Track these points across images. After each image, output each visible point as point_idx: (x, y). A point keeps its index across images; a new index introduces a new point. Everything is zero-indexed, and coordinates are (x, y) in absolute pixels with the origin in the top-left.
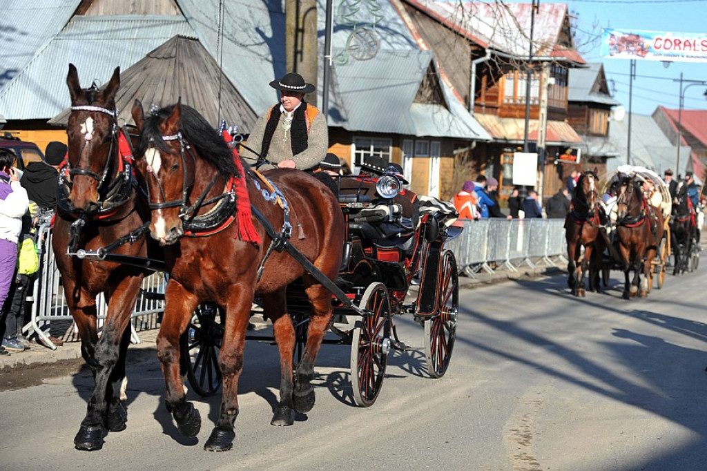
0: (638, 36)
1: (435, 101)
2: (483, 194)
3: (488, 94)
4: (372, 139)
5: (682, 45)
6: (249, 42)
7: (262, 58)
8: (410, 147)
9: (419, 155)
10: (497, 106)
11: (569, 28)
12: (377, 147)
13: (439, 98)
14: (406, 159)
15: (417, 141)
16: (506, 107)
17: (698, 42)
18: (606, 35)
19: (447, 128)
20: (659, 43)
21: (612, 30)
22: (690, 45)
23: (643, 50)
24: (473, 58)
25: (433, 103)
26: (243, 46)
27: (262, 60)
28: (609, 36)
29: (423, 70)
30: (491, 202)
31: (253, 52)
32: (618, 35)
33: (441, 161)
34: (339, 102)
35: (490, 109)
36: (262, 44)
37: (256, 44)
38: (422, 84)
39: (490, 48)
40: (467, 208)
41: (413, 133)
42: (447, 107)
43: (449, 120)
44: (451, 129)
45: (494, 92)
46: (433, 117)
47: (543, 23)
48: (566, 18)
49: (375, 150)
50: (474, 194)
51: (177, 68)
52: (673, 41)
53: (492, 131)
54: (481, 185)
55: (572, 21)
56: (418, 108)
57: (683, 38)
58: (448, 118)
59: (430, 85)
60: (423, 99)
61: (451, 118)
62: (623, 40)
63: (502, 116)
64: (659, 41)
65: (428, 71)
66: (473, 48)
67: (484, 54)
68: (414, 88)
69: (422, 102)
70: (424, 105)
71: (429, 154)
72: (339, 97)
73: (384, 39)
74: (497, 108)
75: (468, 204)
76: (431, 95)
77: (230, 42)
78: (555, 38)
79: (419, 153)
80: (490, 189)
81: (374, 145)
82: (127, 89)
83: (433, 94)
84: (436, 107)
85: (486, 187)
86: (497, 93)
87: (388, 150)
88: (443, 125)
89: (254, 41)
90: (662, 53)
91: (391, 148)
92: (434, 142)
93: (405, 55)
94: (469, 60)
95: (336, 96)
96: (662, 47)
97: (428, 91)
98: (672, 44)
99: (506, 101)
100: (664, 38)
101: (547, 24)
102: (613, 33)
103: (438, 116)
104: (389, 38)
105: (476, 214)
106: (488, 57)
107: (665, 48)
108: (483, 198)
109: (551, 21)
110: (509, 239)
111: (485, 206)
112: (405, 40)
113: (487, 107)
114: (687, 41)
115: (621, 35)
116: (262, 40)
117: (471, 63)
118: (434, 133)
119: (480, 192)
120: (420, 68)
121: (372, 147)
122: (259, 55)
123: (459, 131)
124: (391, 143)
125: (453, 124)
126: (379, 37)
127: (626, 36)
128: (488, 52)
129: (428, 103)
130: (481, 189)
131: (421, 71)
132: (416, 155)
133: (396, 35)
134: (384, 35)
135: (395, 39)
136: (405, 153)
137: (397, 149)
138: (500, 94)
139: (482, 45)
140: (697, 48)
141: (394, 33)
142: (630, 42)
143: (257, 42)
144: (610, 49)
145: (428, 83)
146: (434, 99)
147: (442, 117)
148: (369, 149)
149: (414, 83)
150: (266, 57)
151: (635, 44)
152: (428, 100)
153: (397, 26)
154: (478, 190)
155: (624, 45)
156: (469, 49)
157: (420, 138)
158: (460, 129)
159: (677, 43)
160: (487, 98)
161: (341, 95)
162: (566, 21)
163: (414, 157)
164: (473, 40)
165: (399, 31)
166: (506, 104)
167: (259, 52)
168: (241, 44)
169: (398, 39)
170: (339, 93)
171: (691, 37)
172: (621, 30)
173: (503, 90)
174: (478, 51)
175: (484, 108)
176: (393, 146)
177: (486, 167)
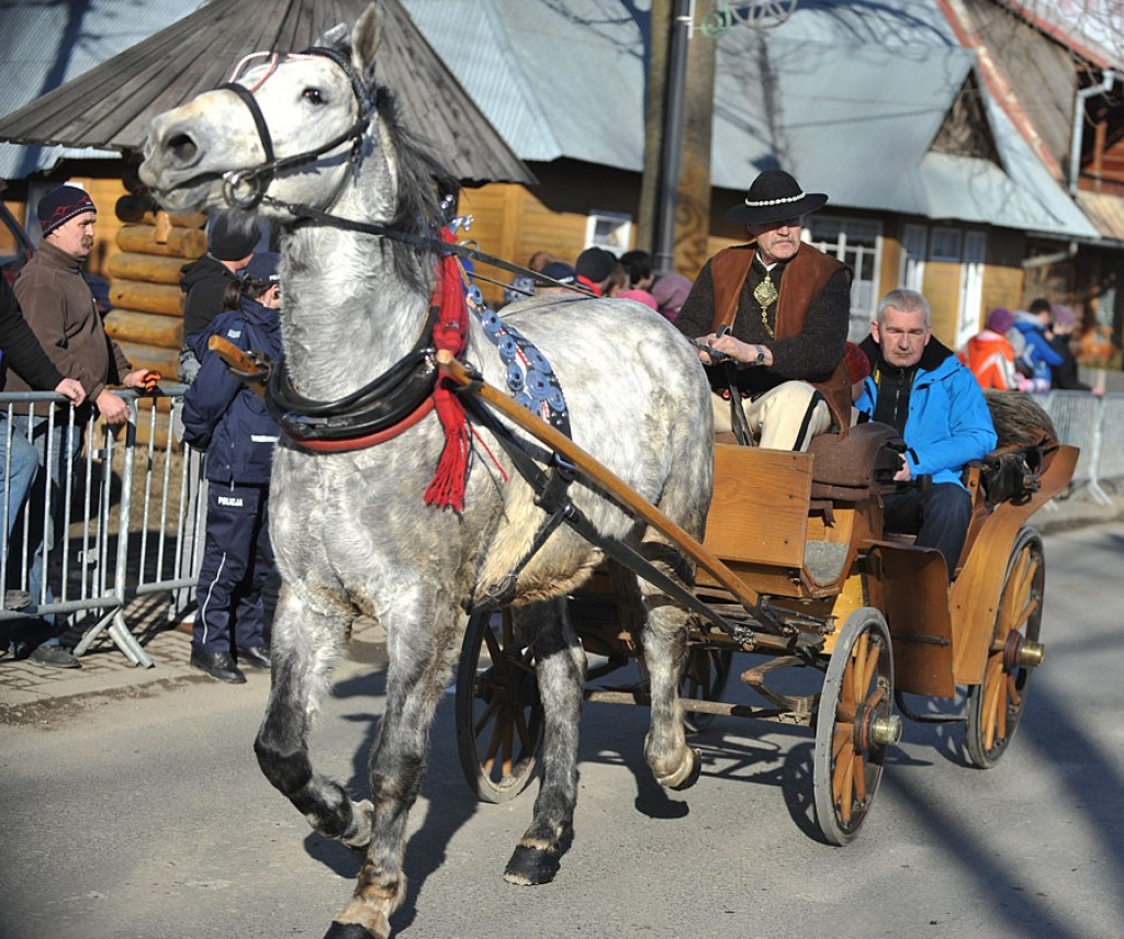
1: (977, 152)
2: (1039, 340)
3: (1109, 157)
4: (844, 220)
6: (596, 15)
7: (622, 48)
8: (920, 241)
9: (937, 258)
12: (854, 238)
13: (985, 145)
14: (911, 263)
15: (936, 230)
19: (997, 204)
24: (1081, 87)
25: (973, 155)
26: (580, 21)
27: (620, 52)
29: (952, 87)
30: (1056, 358)
31: (603, 36)
33: (986, 272)
34: (781, 145)
35: (1111, 187)
36: (624, 21)
37: (612, 21)
38: (949, 114)
39: (1112, 69)
40: (994, 368)
41: (922, 211)
42: (1001, 165)
43: (1004, 192)
44: (1008, 208)
45: (1121, 155)
46: (970, 182)
49: (849, 243)
50: (1018, 340)
51: (293, 19)
53: (1110, 222)
54: (1039, 320)
56: (941, 162)
58: (1002, 187)
59: (968, 118)
60: (953, 145)
61: (1008, 186)
65: (963, 86)
66: (1080, 68)
67: (1100, 79)
68: (932, 122)
69: (949, 152)
70: (953, 157)
71: (960, 256)
72: (781, 135)
73: (895, 33)
75: (995, 359)
76: (969, 139)
77: (551, 11)
79: (939, 253)
80: (1059, 330)
81: (847, 233)
82: (168, 61)
83: (974, 137)
84: (979, 164)
85: (1050, 327)
87: (872, 245)
88: (991, 200)
89: (605, 14)
91: (880, 241)
92: (971, 234)
93: (918, 57)
94: (1071, 89)
95: (777, 132)
97: (964, 130)
103: (981, 183)
104: (905, 33)
105: (1015, 381)
106: (1108, 85)
108: (1037, 348)
110: (1097, 435)
111: (1043, 364)
112: (937, 39)
113: (1106, 181)
116: (625, 14)
117: (1075, 96)
118: (970, 213)
119: (1032, 335)
120: (947, 81)
121: (842, 238)
122: (616, 43)
123: (1024, 214)
124: (880, 230)
125: (1013, 198)
126: (884, 29)
128: (1108, 75)
129: (962, 155)
130: (1035, 329)
131: (948, 88)
132: (933, 257)
133: (921, 28)
134: (895, 26)
135: (917, 34)
136: (909, 252)
137: (891, 242)
139: (1097, 61)
141: (918, 23)
143: (615, 17)
145: (965, 114)
146: (974, 147)
147: (990, 184)
148: (835, 242)
149: (931, 111)
150: (630, 47)
152: (963, 147)
153: (925, 11)
154: (1026, 330)
157: (941, 222)
158: (1024, 207)
160: (1106, 165)
161: (787, 131)
163: (927, 260)
164: (1082, 54)
165: (927, 19)
167: (616, 38)
168: (576, 18)
169: (925, 36)
170: (782, 127)
175: (1098, 183)
176: (886, 235)
177: (1101, 294)
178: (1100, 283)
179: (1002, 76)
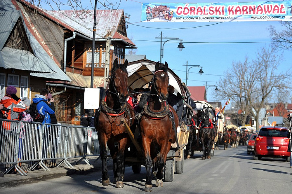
0: (166, 7)
3: (76, 62)
5: (196, 11)
8: (4, 79)
10: (82, 69)
11: (124, 24)
13: (26, 46)
15: (9, 75)
16: (87, 69)
17: (207, 8)
18: (144, 7)
19: (31, 65)
20: (180, 10)
21: (149, 3)
22: (201, 11)
23: (169, 16)
24: (65, 38)
25: (23, 49)
28: (146, 7)
29: (13, 24)
32: (152, 6)
39: (75, 31)
42: (32, 52)
43: (34, 61)
44: (35, 66)
45: (81, 61)
46: (21, 57)
47: (109, 21)
48: (123, 18)
52: (189, 8)
55: (126, 19)
56: (10, 50)
57: (196, 6)
58: (33, 59)
59: (20, 35)
60: (14, 45)
61: (35, 59)
62: (156, 9)
63: (84, 75)
64: (180, 9)
66: (65, 32)
67: (72, 35)
71: (19, 84)
74: (82, 70)
76: (20, 43)
78: (116, 29)
83: (22, 42)
84: (24, 52)
86: (83, 62)
88: (29, 63)
90: (183, 17)
94: (63, 39)
96: (182, 14)
97: (18, 40)
98: (189, 11)
99: (87, 66)
100: (183, 7)
101: (112, 21)
102: (149, 5)
103: (25, 58)
106: (74, 36)
107: (184, 14)
109: (114, 19)
113: (75, 69)
114: (200, 8)
115: (154, 6)
117: (64, 41)
120: (11, 22)
123: (41, 68)
127: (158, 7)
128: (74, 33)
129: (18, 49)
131: (11, 24)
138: (84, 62)
139: (70, 29)
140: (206, 12)
142: (161, 11)
144: (147, 16)
146: (23, 46)
147: (29, 58)
151: (164, 12)
152: (18, 46)
155: (157, 13)
156: (63, 32)
159: (192, 10)
160: (76, 64)
162: (123, 20)
164: (66, 27)
166: (87, 68)
171: (202, 5)
172: (155, 3)
173: (85, 59)
174: (68, 33)
175: (73, 69)
177: (76, 106)
178: (76, 102)
179: (41, 36)
